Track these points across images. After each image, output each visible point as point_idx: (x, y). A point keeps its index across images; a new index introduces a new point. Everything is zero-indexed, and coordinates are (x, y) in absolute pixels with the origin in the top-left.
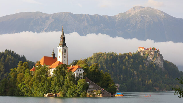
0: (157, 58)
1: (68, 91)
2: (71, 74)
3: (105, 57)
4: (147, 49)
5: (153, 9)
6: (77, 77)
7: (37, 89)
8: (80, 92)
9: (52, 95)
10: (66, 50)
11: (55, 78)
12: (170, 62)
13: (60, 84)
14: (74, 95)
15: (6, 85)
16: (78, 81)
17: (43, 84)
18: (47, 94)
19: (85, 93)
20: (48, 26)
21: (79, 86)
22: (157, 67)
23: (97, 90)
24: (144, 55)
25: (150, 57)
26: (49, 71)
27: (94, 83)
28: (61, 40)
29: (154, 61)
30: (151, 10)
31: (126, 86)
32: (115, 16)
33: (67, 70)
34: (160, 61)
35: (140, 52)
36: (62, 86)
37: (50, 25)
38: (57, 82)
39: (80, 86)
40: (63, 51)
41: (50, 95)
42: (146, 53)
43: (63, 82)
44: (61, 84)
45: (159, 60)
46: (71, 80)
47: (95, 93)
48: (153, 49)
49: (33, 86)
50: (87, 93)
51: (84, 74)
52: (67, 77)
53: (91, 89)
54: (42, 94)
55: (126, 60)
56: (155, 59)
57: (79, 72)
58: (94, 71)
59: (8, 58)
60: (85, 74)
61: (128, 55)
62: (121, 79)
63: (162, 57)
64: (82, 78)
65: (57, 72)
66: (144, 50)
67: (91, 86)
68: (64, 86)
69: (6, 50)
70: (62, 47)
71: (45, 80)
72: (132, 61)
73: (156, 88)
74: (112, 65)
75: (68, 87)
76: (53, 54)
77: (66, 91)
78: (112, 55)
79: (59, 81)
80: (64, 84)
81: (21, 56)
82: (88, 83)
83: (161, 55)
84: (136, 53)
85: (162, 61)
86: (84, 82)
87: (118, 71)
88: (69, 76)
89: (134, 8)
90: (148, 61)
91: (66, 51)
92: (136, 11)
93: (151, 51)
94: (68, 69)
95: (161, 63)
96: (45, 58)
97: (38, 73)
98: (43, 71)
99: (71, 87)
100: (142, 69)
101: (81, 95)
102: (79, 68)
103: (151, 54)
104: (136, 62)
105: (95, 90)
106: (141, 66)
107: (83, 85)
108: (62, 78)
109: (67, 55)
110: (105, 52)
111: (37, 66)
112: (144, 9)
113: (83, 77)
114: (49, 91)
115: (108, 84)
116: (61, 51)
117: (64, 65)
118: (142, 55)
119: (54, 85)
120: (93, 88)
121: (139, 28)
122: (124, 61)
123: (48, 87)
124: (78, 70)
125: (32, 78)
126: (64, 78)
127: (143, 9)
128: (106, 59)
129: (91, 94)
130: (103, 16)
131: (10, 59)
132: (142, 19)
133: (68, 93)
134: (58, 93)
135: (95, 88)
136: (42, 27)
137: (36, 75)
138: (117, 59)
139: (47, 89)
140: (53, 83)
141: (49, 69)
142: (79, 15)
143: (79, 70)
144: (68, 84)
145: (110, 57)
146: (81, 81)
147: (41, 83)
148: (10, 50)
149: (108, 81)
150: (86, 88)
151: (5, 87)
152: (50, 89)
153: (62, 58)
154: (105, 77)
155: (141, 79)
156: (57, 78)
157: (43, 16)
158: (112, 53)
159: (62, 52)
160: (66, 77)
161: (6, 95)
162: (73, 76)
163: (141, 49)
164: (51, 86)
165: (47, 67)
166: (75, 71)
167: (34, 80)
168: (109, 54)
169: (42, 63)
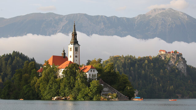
0: (179, 62)
1: (80, 94)
2: (83, 75)
3: (123, 61)
4: (169, 52)
5: (175, 11)
6: (89, 78)
7: (44, 92)
8: (93, 95)
9: (61, 98)
10: (78, 48)
11: (65, 79)
12: (194, 67)
13: (70, 86)
14: (86, 98)
15: (9, 87)
16: (90, 83)
17: (51, 86)
18: (56, 97)
19: (98, 97)
20: (61, 28)
21: (91, 88)
22: (180, 72)
23: (112, 93)
24: (165, 58)
25: (172, 61)
26: (59, 72)
27: (109, 86)
28: (72, 38)
29: (176, 65)
30: (173, 11)
31: (145, 93)
32: (134, 18)
33: (78, 70)
34: (183, 66)
35: (161, 55)
36: (72, 88)
37: (63, 27)
38: (66, 84)
39: (94, 88)
40: (75, 49)
41: (59, 98)
42: (168, 57)
43: (74, 84)
44: (72, 86)
45: (181, 64)
46: (82, 82)
47: (110, 97)
48: (176, 52)
49: (40, 89)
50: (101, 97)
51: (97, 76)
52: (78, 77)
53: (105, 92)
54: (50, 97)
55: (146, 64)
56: (178, 63)
57: (93, 73)
58: (109, 72)
59: (15, 60)
60: (99, 75)
61: (148, 58)
62: (140, 84)
63: (185, 62)
64: (95, 79)
65: (67, 72)
66: (165, 53)
67: (105, 89)
68: (74, 89)
69: (14, 51)
70: (73, 45)
71: (53, 81)
72: (153, 65)
73: (178, 95)
74: (130, 69)
75: (79, 90)
76: (63, 53)
77: (77, 94)
78: (130, 58)
79: (69, 83)
80: (75, 87)
81: (30, 58)
82: (103, 85)
83: (184, 59)
84: (157, 57)
85: (184, 66)
86: (97, 83)
87: (137, 76)
88: (81, 77)
89: (155, 10)
90: (170, 66)
91: (78, 50)
92: (157, 13)
93: (173, 55)
94: (80, 69)
95: (184, 67)
96: (54, 57)
97: (45, 73)
98: (51, 71)
99: (83, 89)
100: (163, 74)
101: (94, 99)
102: (92, 68)
103: (173, 58)
104: (157, 66)
105: (110, 93)
106: (161, 70)
107: (96, 87)
108: (72, 80)
109: (79, 54)
110: (123, 55)
111: (45, 66)
112: (166, 11)
113: (97, 78)
114: (58, 94)
115: (125, 87)
116: (72, 49)
117: (75, 64)
118: (163, 58)
119: (63, 87)
120: (108, 91)
121: (160, 31)
122: (144, 64)
123: (57, 90)
124: (91, 71)
125: (39, 79)
126: (75, 80)
127: (164, 11)
128: (123, 62)
129: (105, 98)
130: (121, 18)
131: (18, 62)
132: (163, 22)
133: (80, 96)
134: (68, 96)
135: (110, 91)
136: (55, 29)
137: (43, 76)
138: (136, 63)
139: (55, 91)
140: (62, 85)
141: (59, 69)
142: (94, 16)
143: (93, 71)
144: (79, 85)
145: (128, 60)
146: (95, 83)
147: (49, 85)
148: (18, 52)
149: (125, 83)
150: (99, 91)
151: (9, 89)
152: (59, 91)
153: (74, 57)
154: (121, 79)
155: (162, 85)
156: (67, 79)
157: (56, 18)
158: (131, 56)
159: (74, 51)
160: (77, 79)
161: (9, 99)
162: (85, 77)
163: (162, 53)
164: (60, 89)
165: (56, 68)
166: (87, 72)
167: (41, 81)
168: (127, 57)
169: (51, 63)
